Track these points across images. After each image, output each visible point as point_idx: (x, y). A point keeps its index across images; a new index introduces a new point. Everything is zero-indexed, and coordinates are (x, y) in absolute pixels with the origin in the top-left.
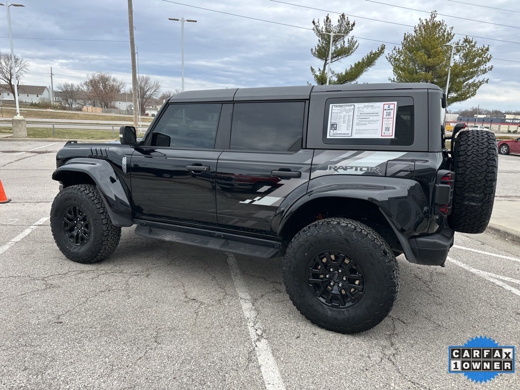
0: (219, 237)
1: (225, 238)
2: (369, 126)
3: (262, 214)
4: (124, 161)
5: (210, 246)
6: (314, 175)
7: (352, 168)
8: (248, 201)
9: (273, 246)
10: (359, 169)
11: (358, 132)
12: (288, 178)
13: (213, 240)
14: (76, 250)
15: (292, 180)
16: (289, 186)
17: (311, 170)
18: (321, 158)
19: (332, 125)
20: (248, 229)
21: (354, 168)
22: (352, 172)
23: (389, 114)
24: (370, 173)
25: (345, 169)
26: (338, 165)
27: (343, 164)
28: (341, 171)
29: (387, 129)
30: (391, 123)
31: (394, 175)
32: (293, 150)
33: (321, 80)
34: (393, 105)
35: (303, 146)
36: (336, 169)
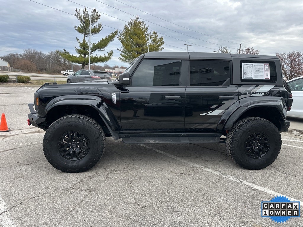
0: (184, 136)
1: (188, 136)
2: (260, 74)
3: (211, 120)
4: (114, 96)
6: (240, 97)
7: (258, 93)
8: (205, 114)
10: (261, 93)
11: (256, 76)
12: (227, 99)
13: (181, 138)
14: (75, 164)
15: (230, 100)
16: (227, 103)
17: (239, 95)
18: (242, 89)
19: (244, 73)
20: (201, 129)
21: (259, 93)
22: (258, 95)
23: (267, 69)
24: (266, 95)
25: (255, 93)
26: (251, 92)
27: (254, 91)
28: (253, 95)
29: (267, 75)
30: (268, 73)
31: (275, 96)
32: (227, 85)
33: (84, 46)
34: (268, 65)
35: (232, 83)
36: (251, 94)
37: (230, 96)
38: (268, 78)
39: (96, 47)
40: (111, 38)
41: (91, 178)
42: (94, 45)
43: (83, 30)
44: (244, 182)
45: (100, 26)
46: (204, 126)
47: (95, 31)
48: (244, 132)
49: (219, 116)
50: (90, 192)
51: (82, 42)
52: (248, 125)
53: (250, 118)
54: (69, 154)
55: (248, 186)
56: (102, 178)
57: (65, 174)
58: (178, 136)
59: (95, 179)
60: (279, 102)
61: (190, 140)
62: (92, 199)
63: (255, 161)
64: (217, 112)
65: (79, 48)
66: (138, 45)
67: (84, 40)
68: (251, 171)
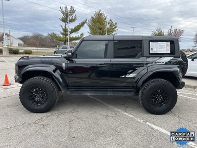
0: (110, 91)
1: (113, 91)
2: (163, 49)
3: (129, 81)
4: (64, 65)
5: (108, 95)
6: (148, 65)
8: (123, 76)
9: (132, 91)
10: (163, 62)
11: (160, 51)
12: (139, 67)
13: (108, 92)
14: (39, 107)
15: (141, 67)
16: (139, 70)
17: (147, 64)
18: (149, 60)
19: (152, 49)
20: (123, 86)
22: (161, 63)
23: (168, 46)
24: (167, 63)
26: (156, 62)
27: (158, 61)
28: (158, 64)
29: (168, 50)
30: (169, 48)
31: (173, 64)
32: (139, 57)
33: (65, 30)
34: (169, 43)
35: (142, 56)
36: (156, 63)
37: (141, 65)
38: (169, 52)
39: (73, 31)
40: (82, 24)
41: (48, 116)
42: (71, 29)
43: (64, 20)
44: (148, 123)
45: (75, 18)
46: (124, 84)
47: (72, 21)
48: (150, 89)
49: (134, 78)
50: (44, 126)
51: (64, 27)
52: (152, 85)
53: (154, 80)
54: (35, 101)
55: (149, 126)
56: (54, 117)
57: (32, 114)
58: (106, 91)
59: (50, 118)
60: (176, 68)
61: (114, 94)
62: (43, 130)
63: (158, 109)
64: (132, 75)
65: (62, 32)
66: (100, 29)
67: (65, 27)
68: (155, 115)
